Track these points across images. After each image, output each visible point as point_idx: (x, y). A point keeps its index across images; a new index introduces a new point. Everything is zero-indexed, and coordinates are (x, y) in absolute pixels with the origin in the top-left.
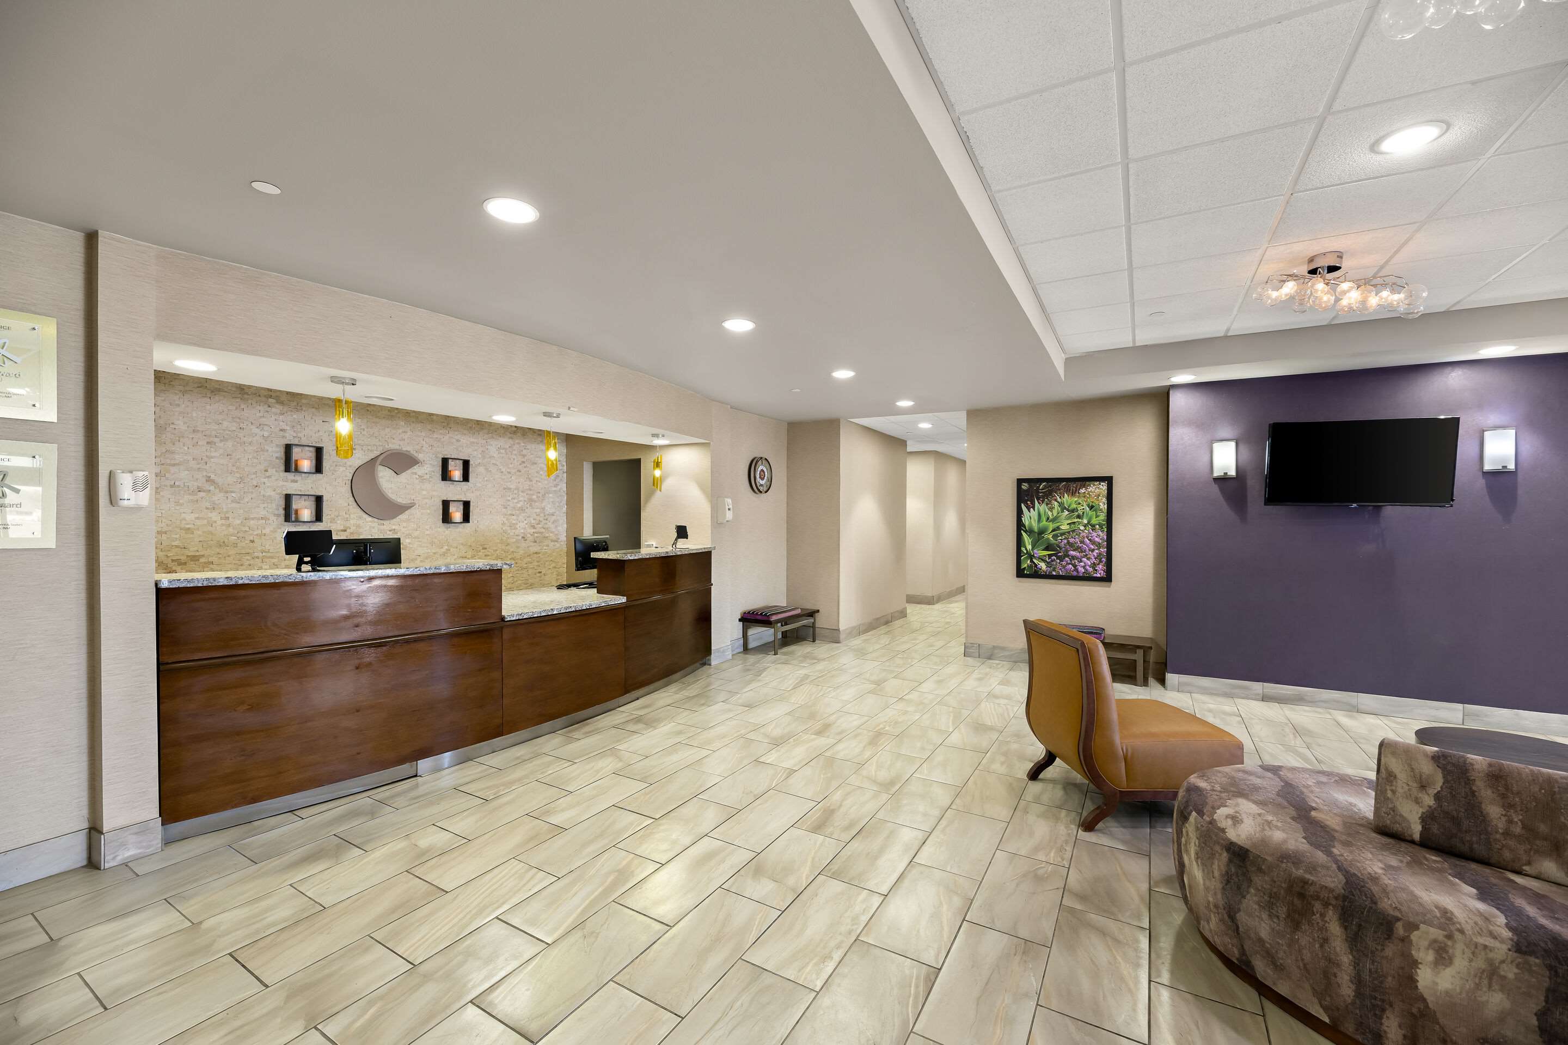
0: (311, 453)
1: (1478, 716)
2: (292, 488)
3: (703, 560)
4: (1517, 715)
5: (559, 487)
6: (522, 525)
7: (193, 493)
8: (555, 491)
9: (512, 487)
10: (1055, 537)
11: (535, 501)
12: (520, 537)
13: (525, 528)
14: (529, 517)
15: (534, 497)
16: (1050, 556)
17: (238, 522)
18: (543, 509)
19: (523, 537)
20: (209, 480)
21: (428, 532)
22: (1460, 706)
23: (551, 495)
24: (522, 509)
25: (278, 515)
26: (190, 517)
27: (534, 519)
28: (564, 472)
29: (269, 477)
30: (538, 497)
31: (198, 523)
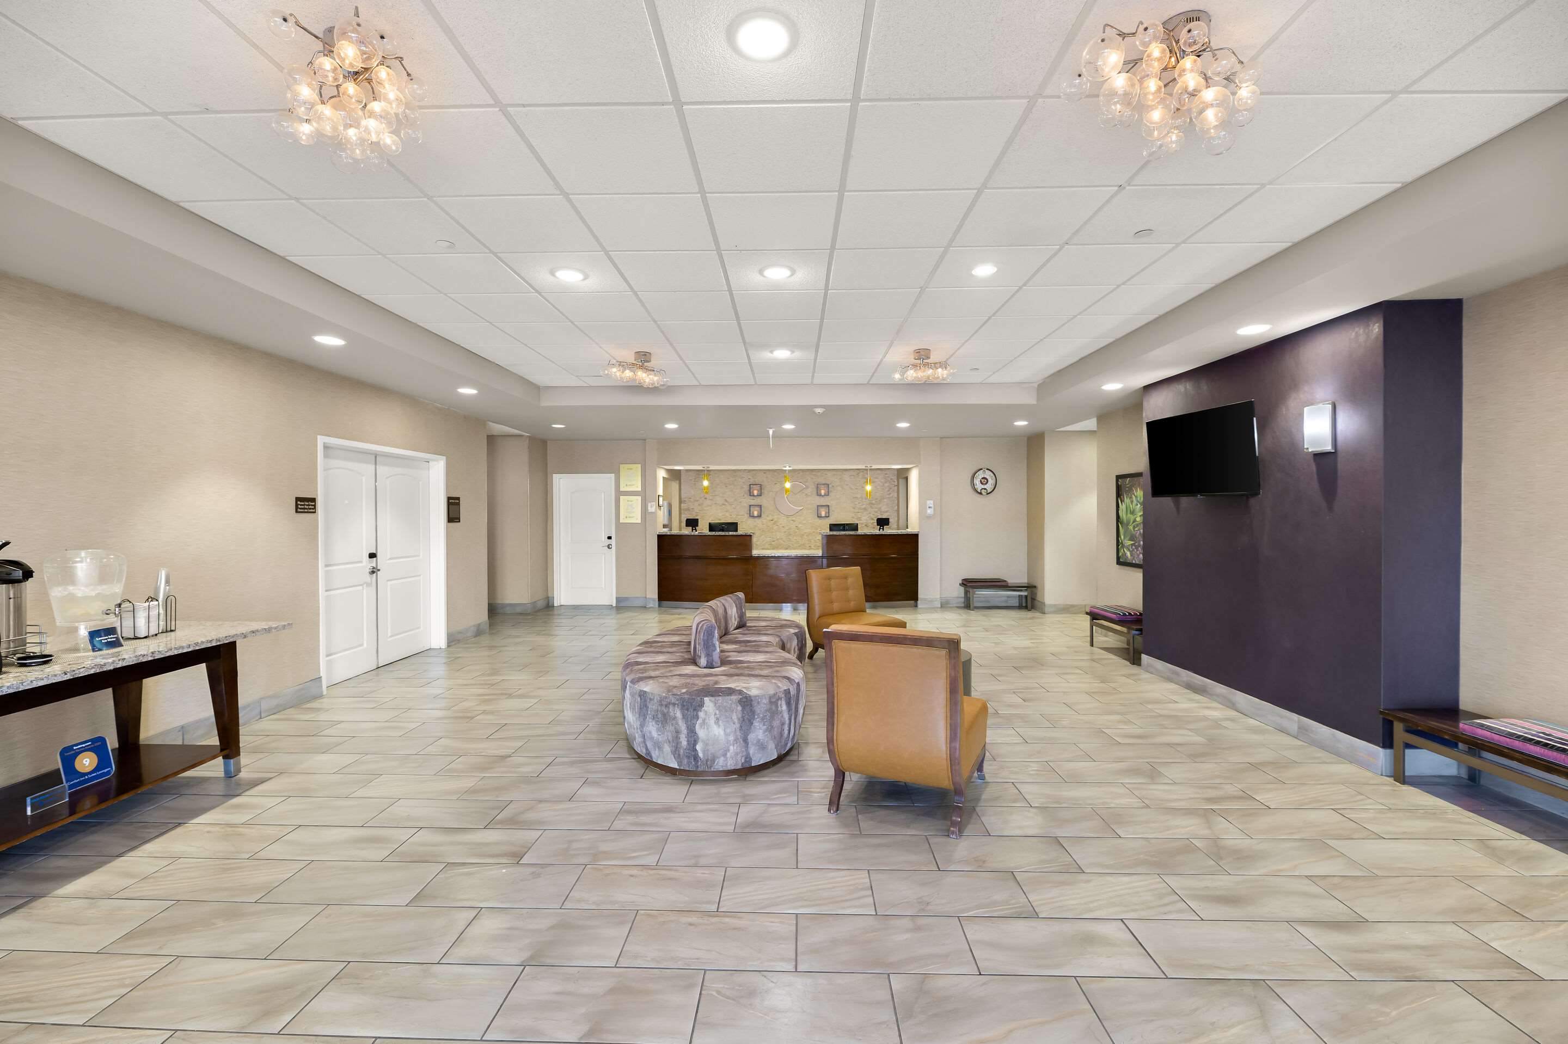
0: (758, 487)
1: (1307, 730)
2: (753, 502)
3: (914, 538)
4: (1333, 735)
5: (891, 495)
6: (865, 518)
7: (721, 506)
8: (888, 497)
9: (859, 496)
10: (1134, 528)
11: (874, 504)
12: (863, 525)
13: (867, 520)
14: (870, 513)
15: (874, 502)
16: (1132, 545)
17: (734, 517)
18: (880, 508)
19: (866, 525)
20: (726, 501)
21: (810, 522)
22: (1295, 717)
23: (885, 500)
24: (865, 509)
25: (747, 514)
26: (720, 515)
27: (873, 515)
28: (895, 486)
29: (744, 498)
30: (876, 502)
31: (723, 517)
